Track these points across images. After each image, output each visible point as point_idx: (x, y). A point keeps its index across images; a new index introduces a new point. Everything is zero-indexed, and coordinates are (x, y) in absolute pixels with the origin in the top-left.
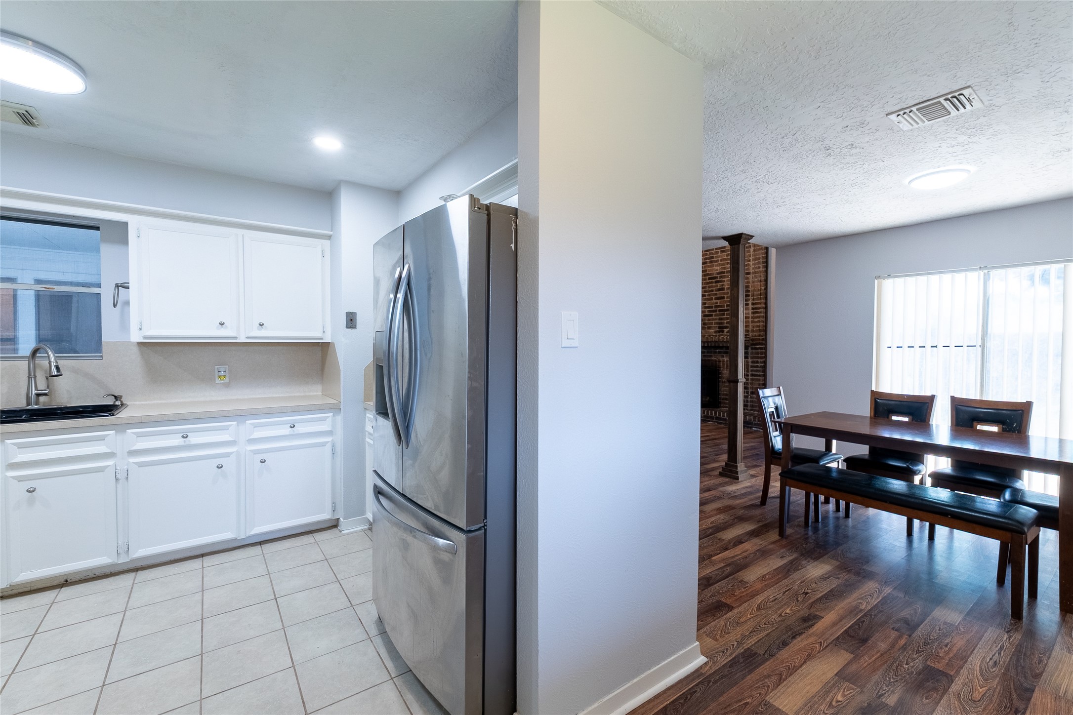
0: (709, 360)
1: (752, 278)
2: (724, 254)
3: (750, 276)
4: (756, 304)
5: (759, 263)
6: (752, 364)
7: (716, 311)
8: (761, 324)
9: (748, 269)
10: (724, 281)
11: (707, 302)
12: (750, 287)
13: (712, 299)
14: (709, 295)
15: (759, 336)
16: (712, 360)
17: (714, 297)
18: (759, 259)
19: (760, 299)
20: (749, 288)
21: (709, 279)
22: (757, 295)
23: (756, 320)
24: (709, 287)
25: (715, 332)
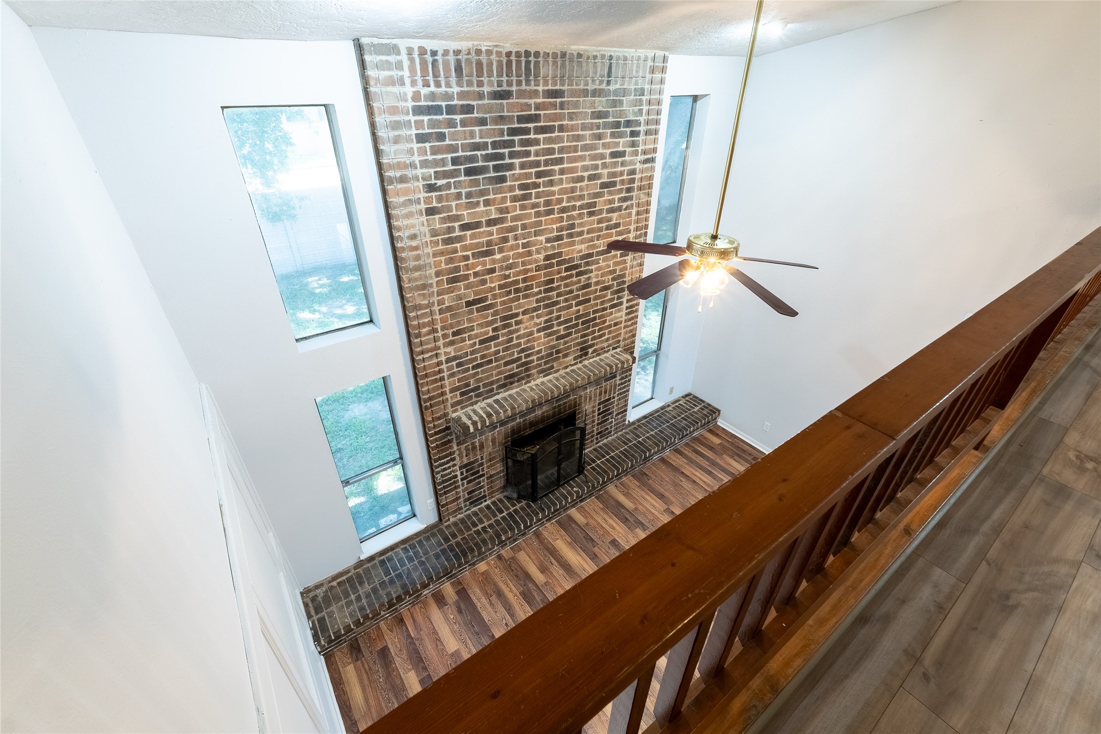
2: (592, 218)
10: (591, 271)
11: (563, 313)
13: (570, 306)
14: (566, 300)
16: (570, 401)
21: (566, 269)
23: (630, 323)
24: (566, 285)
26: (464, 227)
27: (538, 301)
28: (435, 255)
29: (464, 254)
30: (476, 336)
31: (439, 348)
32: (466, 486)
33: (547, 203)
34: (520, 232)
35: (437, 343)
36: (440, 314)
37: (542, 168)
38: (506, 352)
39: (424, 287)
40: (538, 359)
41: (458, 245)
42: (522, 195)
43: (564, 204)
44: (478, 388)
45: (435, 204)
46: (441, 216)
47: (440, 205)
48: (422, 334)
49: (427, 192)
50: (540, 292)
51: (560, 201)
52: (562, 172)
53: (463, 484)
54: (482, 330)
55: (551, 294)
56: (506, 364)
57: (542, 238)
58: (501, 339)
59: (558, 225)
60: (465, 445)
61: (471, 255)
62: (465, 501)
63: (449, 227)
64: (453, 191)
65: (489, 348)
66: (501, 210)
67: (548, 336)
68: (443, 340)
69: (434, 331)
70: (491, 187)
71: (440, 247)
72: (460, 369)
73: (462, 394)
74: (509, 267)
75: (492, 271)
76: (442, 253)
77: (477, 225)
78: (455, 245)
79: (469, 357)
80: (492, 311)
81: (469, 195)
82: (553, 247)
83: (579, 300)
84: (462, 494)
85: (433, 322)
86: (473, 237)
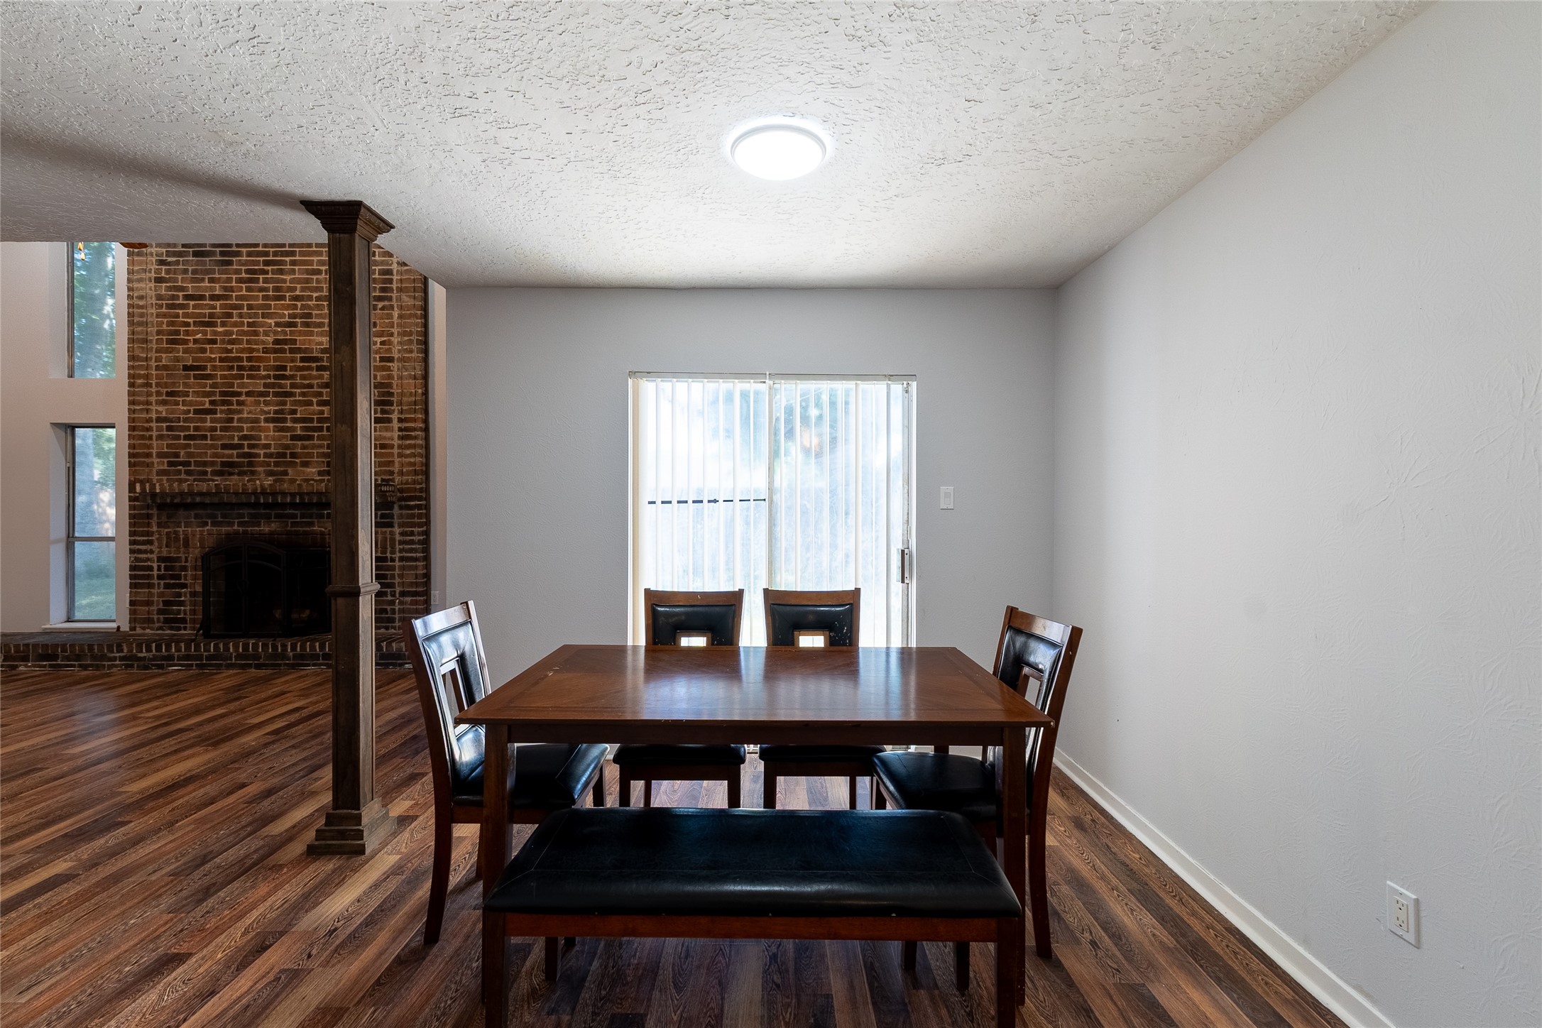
0: (306, 533)
1: (398, 369)
3: (394, 365)
4: (406, 420)
5: (410, 342)
6: (401, 538)
7: (321, 429)
8: (418, 459)
9: (389, 350)
11: (299, 409)
12: (395, 386)
13: (310, 403)
14: (303, 394)
15: (414, 482)
16: (314, 533)
17: (315, 400)
18: (410, 334)
19: (415, 411)
20: (392, 388)
21: (303, 360)
22: (409, 404)
23: (408, 452)
24: (303, 377)
25: (320, 473)
26: (187, 297)
27: (265, 385)
28: (158, 316)
29: (185, 320)
30: (191, 403)
31: (151, 404)
32: (162, 590)
33: (276, 289)
34: (245, 310)
35: (149, 398)
36: (156, 370)
37: (271, 258)
38: (224, 432)
39: (146, 341)
40: (266, 455)
41: (181, 312)
42: (248, 278)
43: (298, 293)
44: (187, 464)
45: (163, 275)
46: (168, 285)
47: (168, 276)
48: (137, 384)
49: (158, 265)
50: (268, 377)
51: (293, 289)
52: (293, 263)
53: (159, 584)
54: (198, 399)
55: (283, 382)
56: (224, 447)
57: (271, 321)
58: (218, 416)
59: (291, 312)
60: (166, 530)
61: (192, 323)
62: (160, 612)
63: (174, 295)
64: (181, 267)
65: (204, 421)
66: (225, 289)
67: (278, 431)
68: (156, 396)
69: (148, 385)
70: (217, 268)
71: (164, 310)
72: (169, 433)
73: (170, 464)
74: (232, 342)
75: (214, 342)
76: (164, 315)
77: (202, 297)
78: (177, 311)
79: (181, 424)
80: (211, 382)
81: (194, 272)
82: (285, 333)
83: (321, 398)
84: (156, 599)
85: (147, 376)
86: (195, 307)
